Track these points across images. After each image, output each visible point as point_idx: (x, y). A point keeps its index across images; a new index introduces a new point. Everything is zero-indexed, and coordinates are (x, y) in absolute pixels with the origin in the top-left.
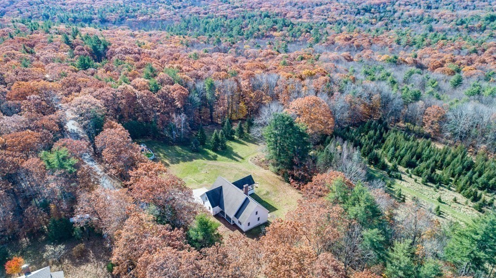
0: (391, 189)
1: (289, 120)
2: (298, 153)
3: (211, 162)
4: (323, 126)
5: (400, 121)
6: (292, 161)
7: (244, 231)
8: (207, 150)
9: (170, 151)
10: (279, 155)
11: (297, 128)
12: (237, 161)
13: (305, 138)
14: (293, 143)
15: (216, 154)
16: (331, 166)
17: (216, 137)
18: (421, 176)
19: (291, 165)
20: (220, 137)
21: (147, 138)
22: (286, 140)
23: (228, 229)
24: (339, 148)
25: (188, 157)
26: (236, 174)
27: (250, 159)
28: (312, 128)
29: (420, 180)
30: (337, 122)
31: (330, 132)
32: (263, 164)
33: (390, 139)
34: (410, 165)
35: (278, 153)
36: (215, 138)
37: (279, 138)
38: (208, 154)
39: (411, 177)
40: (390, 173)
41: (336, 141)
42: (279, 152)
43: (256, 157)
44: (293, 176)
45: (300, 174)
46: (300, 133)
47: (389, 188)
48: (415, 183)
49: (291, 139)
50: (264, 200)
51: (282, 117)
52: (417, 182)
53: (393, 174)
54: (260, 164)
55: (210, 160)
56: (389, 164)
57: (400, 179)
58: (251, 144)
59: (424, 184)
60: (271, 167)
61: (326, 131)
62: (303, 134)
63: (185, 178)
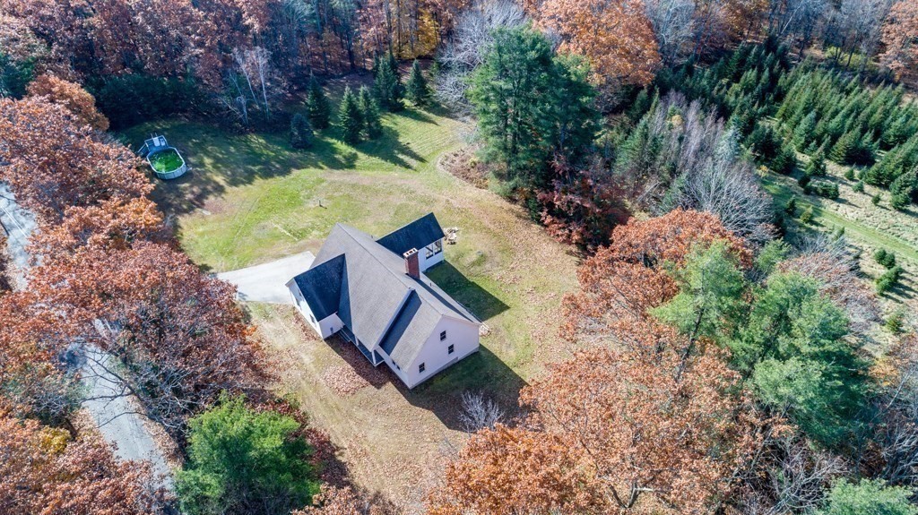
0: (814, 227)
1: (539, 46)
2: (566, 143)
3: (337, 176)
4: (630, 62)
5: (812, 43)
6: (549, 165)
7: (410, 386)
8: (334, 141)
9: (232, 149)
10: (515, 151)
11: (563, 69)
12: (408, 167)
13: (585, 100)
14: (550, 115)
15: (354, 151)
16: (653, 172)
17: (352, 106)
18: (886, 187)
19: (546, 177)
20: (361, 105)
21: (177, 118)
22: (531, 106)
23: (364, 382)
24: (676, 120)
25: (278, 162)
26: (400, 208)
27: (440, 159)
28: (599, 71)
29: (887, 197)
30: (664, 51)
31: (646, 78)
32: (474, 173)
33: (800, 89)
34: (858, 157)
35: (510, 145)
36: (348, 108)
37: (509, 101)
38: (334, 151)
39: (861, 189)
40: (809, 184)
41: (667, 104)
42: (514, 142)
43: (456, 155)
44: (551, 205)
45: (571, 202)
46: (569, 84)
47: (808, 225)
48: (874, 207)
49: (543, 104)
50: (472, 279)
51: (519, 38)
52: (880, 203)
53: (815, 183)
54: (465, 174)
55: (338, 169)
56: (800, 157)
57: (835, 197)
58: (446, 120)
59: (900, 210)
60: (493, 183)
61: (638, 77)
62: (578, 88)
63: (263, 223)
